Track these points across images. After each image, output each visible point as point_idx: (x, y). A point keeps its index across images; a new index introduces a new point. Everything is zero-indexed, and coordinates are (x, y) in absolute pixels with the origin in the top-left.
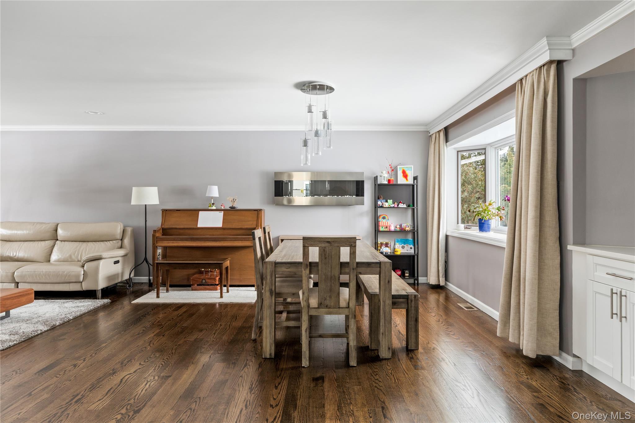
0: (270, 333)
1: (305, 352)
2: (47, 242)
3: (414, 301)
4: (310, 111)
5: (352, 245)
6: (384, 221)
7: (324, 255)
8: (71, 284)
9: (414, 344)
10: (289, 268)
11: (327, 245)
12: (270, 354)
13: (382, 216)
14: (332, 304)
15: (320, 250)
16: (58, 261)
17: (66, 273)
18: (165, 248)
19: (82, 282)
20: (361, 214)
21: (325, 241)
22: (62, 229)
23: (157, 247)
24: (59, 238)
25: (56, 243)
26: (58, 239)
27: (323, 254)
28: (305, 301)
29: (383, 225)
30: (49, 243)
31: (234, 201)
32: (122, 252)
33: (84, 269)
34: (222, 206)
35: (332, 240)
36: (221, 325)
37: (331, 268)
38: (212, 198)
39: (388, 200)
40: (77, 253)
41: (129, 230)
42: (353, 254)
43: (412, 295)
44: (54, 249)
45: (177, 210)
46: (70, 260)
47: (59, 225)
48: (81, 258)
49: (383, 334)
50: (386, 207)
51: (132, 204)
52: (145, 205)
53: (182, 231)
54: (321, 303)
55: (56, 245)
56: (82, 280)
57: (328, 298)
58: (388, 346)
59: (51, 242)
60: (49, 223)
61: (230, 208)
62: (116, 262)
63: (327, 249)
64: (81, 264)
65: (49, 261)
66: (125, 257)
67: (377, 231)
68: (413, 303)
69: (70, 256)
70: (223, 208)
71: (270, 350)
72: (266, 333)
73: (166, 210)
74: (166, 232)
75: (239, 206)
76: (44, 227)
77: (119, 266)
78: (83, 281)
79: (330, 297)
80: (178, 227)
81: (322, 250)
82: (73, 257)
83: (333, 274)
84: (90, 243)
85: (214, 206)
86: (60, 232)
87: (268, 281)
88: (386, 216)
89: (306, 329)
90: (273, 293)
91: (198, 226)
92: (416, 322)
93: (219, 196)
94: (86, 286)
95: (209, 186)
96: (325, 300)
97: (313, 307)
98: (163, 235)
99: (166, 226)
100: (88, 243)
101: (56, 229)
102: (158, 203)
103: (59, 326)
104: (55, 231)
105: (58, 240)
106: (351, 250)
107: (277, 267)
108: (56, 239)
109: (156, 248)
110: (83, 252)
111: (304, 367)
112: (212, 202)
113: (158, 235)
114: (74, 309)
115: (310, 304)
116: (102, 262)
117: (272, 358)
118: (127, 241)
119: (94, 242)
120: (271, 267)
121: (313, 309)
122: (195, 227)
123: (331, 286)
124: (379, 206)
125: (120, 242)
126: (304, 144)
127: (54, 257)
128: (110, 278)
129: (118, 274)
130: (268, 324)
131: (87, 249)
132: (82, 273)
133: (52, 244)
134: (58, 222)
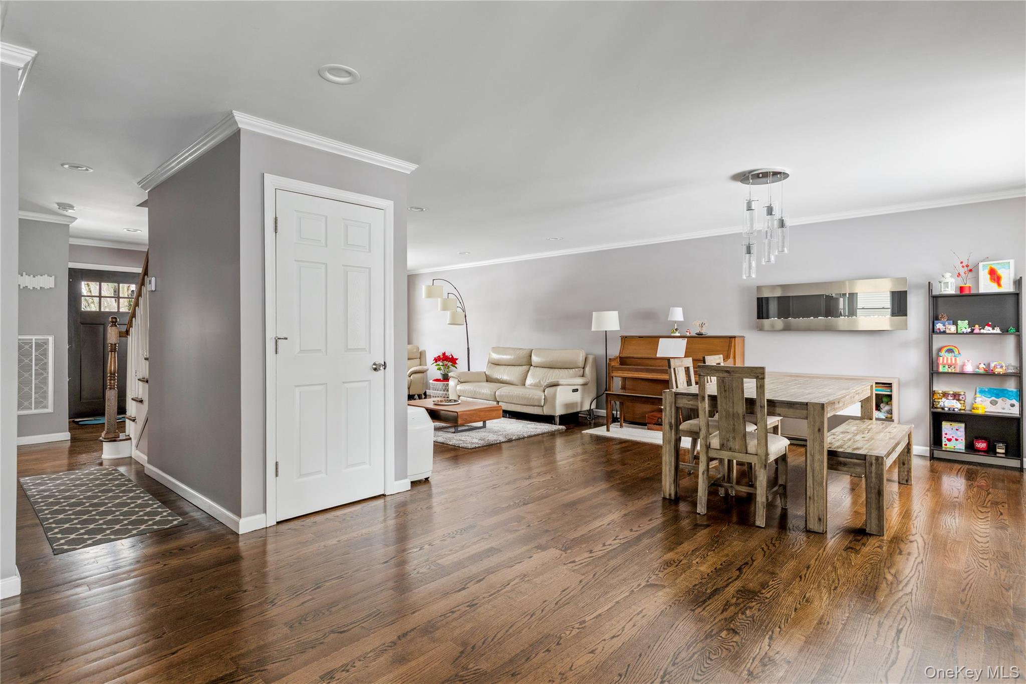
0: (670, 471)
1: (701, 497)
2: (524, 367)
3: (876, 465)
4: (749, 208)
5: (758, 377)
6: (949, 355)
7: (722, 387)
8: (535, 407)
9: (875, 526)
10: (691, 401)
11: (726, 375)
12: (670, 495)
13: (945, 349)
14: (737, 447)
15: (718, 380)
16: (531, 385)
17: (531, 396)
18: (624, 379)
19: (543, 407)
20: (905, 345)
21: (723, 371)
22: (537, 355)
23: (613, 377)
25: (530, 368)
27: (721, 384)
28: (703, 439)
29: (945, 362)
30: (525, 368)
31: (702, 325)
32: (581, 381)
33: (544, 394)
34: (687, 332)
35: (732, 370)
36: (649, 464)
37: (733, 403)
38: (675, 322)
39: (959, 322)
40: (545, 378)
41: (591, 358)
42: (761, 388)
43: (872, 455)
44: (528, 374)
45: (640, 337)
46: (537, 385)
47: (533, 351)
48: (545, 383)
49: (810, 498)
50: (950, 332)
51: (592, 330)
52: (606, 331)
53: (639, 361)
54: (723, 445)
55: (530, 370)
56: (543, 405)
57: (731, 439)
58: (819, 516)
59: (527, 367)
60: (525, 349)
61: (696, 334)
62: (575, 391)
63: (726, 380)
64: (542, 389)
65: (525, 385)
66: (585, 386)
67: (934, 373)
68: (874, 467)
70: (688, 334)
71: (670, 490)
72: (666, 469)
73: (626, 337)
74: (623, 361)
75: (709, 331)
76: (521, 352)
77: (578, 395)
79: (734, 438)
80: (635, 356)
81: (721, 381)
82: (539, 382)
83: (735, 411)
84: (556, 370)
85: (677, 332)
86: (533, 357)
87: (667, 413)
88: (956, 347)
89: (704, 472)
90: (672, 426)
91: (657, 356)
92: (879, 497)
93: (684, 319)
94: (546, 411)
95: (671, 308)
96: (727, 441)
97: (715, 448)
98: (620, 364)
99: (624, 355)
101: (531, 355)
102: (619, 329)
103: (514, 440)
104: (530, 357)
105: (532, 365)
106: (758, 384)
107: (678, 398)
108: (530, 364)
109: (611, 378)
110: (548, 377)
111: (699, 514)
112: (676, 328)
113: (616, 364)
114: (532, 430)
115: (711, 443)
116: (559, 388)
117: (672, 500)
118: (587, 369)
120: (670, 397)
121: (713, 450)
122: (653, 356)
123: (734, 425)
124: (938, 331)
125: (582, 370)
126: (747, 251)
127: (529, 381)
128: (567, 406)
129: (577, 403)
130: (667, 460)
132: (543, 397)
133: (528, 369)
134: (532, 348)
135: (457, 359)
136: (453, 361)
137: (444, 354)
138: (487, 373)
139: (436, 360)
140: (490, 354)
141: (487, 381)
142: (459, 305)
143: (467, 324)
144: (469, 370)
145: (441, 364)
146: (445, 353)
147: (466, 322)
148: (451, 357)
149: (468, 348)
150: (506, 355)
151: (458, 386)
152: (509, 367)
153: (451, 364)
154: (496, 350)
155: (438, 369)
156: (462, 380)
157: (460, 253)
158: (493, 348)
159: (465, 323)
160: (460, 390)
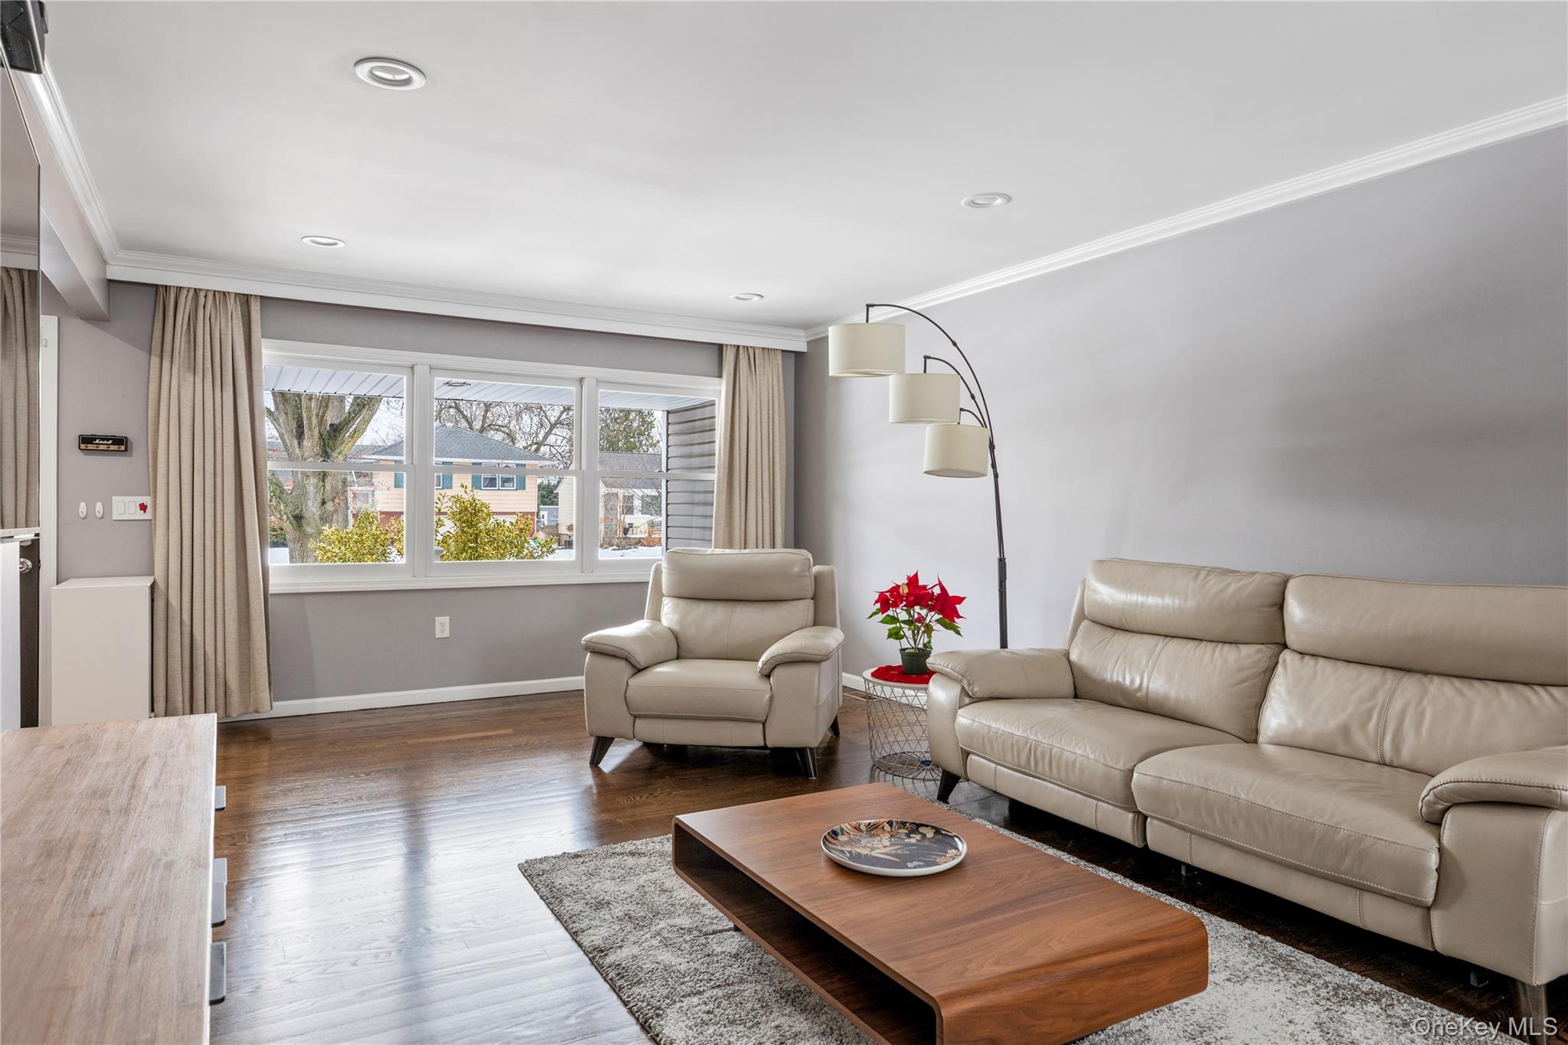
8: (1366, 895)
16: (1293, 743)
19: (1428, 909)
22: (1302, 601)
24: (1291, 638)
25: (1280, 661)
26: (1289, 643)
30: (1249, 655)
33: (1439, 841)
40: (1374, 720)
44: (1272, 683)
46: (1342, 749)
47: (1291, 585)
48: (1397, 748)
55: (1280, 669)
56: (1429, 899)
59: (1260, 651)
60: (1254, 573)
65: (1255, 737)
69: (1345, 731)
76: (1233, 587)
78: (1434, 901)
82: (1359, 738)
84: (1436, 680)
86: (1295, 611)
94: (1452, 937)
100: (1426, 680)
101: (1279, 600)
104: (1276, 608)
105: (1285, 646)
108: (1279, 640)
110: (1407, 721)
119: (1457, 682)
127: (1275, 718)
131: (1423, 712)
132: (1433, 860)
133: (1264, 664)
134: (1288, 572)
135: (960, 600)
136: (947, 606)
137: (913, 581)
138: (1074, 657)
139: (887, 601)
140: (1084, 583)
141: (1076, 696)
142: (969, 404)
143: (996, 476)
144: (1004, 644)
145: (903, 616)
146: (916, 576)
147: (994, 465)
148: (937, 591)
149: (1002, 562)
150: (1161, 593)
151: (960, 711)
152: (1173, 644)
153: (938, 616)
154: (1111, 569)
155: (890, 636)
156: (977, 690)
157: (973, 204)
158: (1100, 562)
159: (990, 471)
160: (970, 734)
